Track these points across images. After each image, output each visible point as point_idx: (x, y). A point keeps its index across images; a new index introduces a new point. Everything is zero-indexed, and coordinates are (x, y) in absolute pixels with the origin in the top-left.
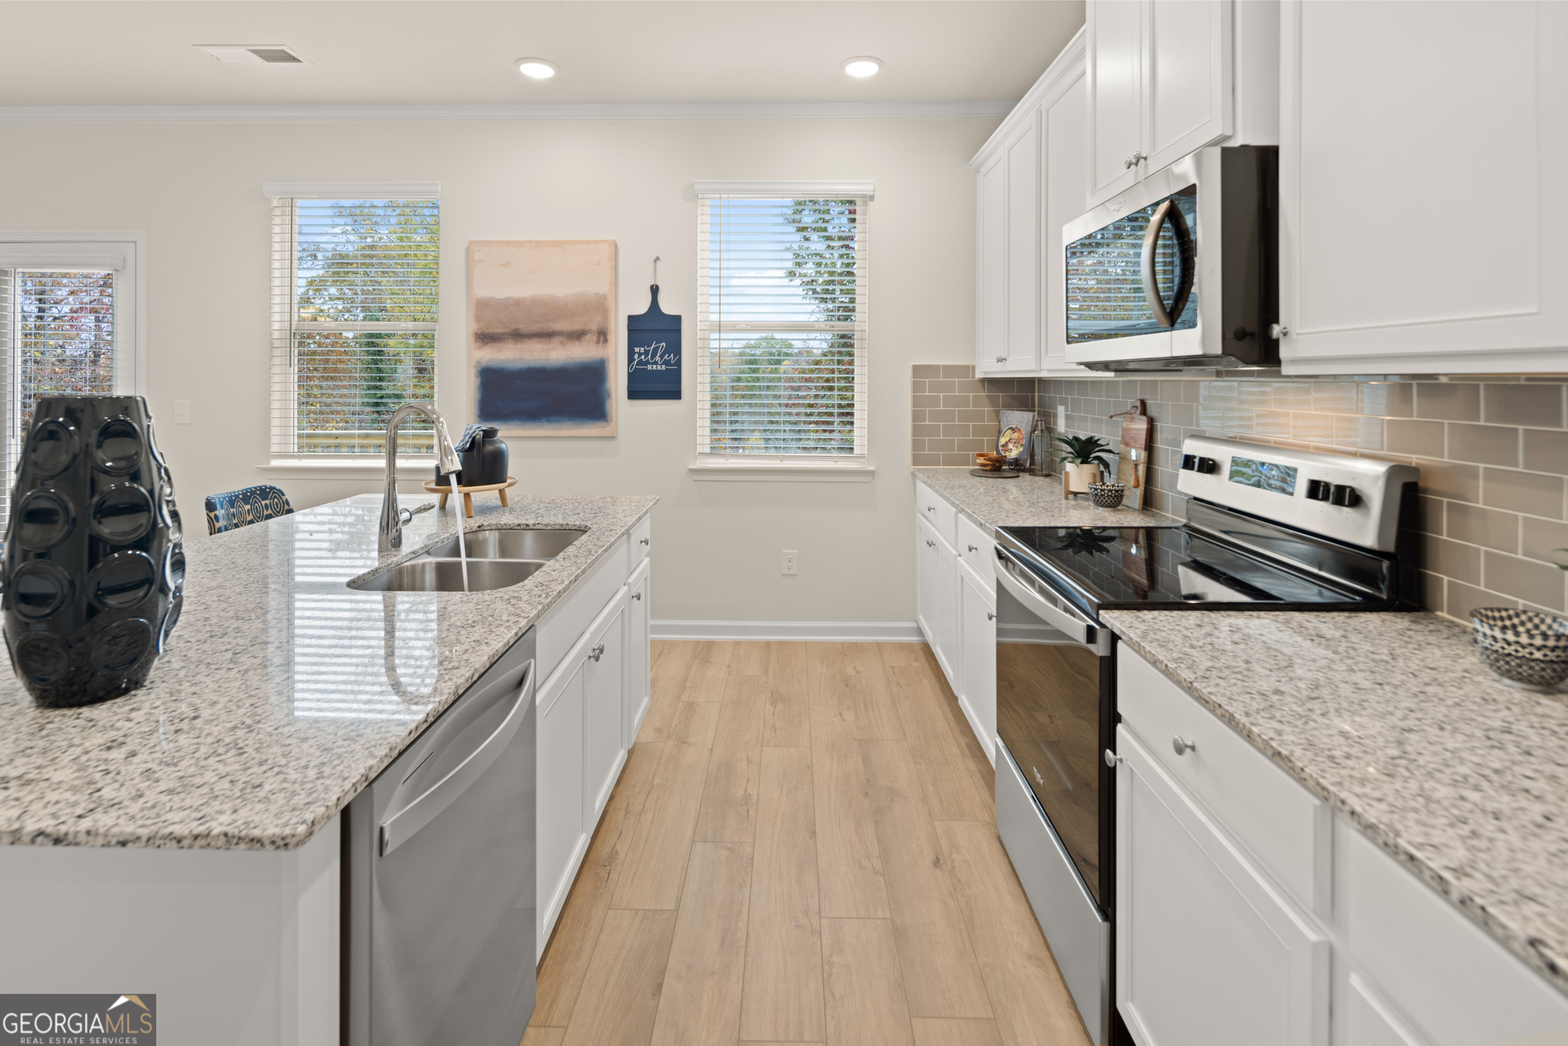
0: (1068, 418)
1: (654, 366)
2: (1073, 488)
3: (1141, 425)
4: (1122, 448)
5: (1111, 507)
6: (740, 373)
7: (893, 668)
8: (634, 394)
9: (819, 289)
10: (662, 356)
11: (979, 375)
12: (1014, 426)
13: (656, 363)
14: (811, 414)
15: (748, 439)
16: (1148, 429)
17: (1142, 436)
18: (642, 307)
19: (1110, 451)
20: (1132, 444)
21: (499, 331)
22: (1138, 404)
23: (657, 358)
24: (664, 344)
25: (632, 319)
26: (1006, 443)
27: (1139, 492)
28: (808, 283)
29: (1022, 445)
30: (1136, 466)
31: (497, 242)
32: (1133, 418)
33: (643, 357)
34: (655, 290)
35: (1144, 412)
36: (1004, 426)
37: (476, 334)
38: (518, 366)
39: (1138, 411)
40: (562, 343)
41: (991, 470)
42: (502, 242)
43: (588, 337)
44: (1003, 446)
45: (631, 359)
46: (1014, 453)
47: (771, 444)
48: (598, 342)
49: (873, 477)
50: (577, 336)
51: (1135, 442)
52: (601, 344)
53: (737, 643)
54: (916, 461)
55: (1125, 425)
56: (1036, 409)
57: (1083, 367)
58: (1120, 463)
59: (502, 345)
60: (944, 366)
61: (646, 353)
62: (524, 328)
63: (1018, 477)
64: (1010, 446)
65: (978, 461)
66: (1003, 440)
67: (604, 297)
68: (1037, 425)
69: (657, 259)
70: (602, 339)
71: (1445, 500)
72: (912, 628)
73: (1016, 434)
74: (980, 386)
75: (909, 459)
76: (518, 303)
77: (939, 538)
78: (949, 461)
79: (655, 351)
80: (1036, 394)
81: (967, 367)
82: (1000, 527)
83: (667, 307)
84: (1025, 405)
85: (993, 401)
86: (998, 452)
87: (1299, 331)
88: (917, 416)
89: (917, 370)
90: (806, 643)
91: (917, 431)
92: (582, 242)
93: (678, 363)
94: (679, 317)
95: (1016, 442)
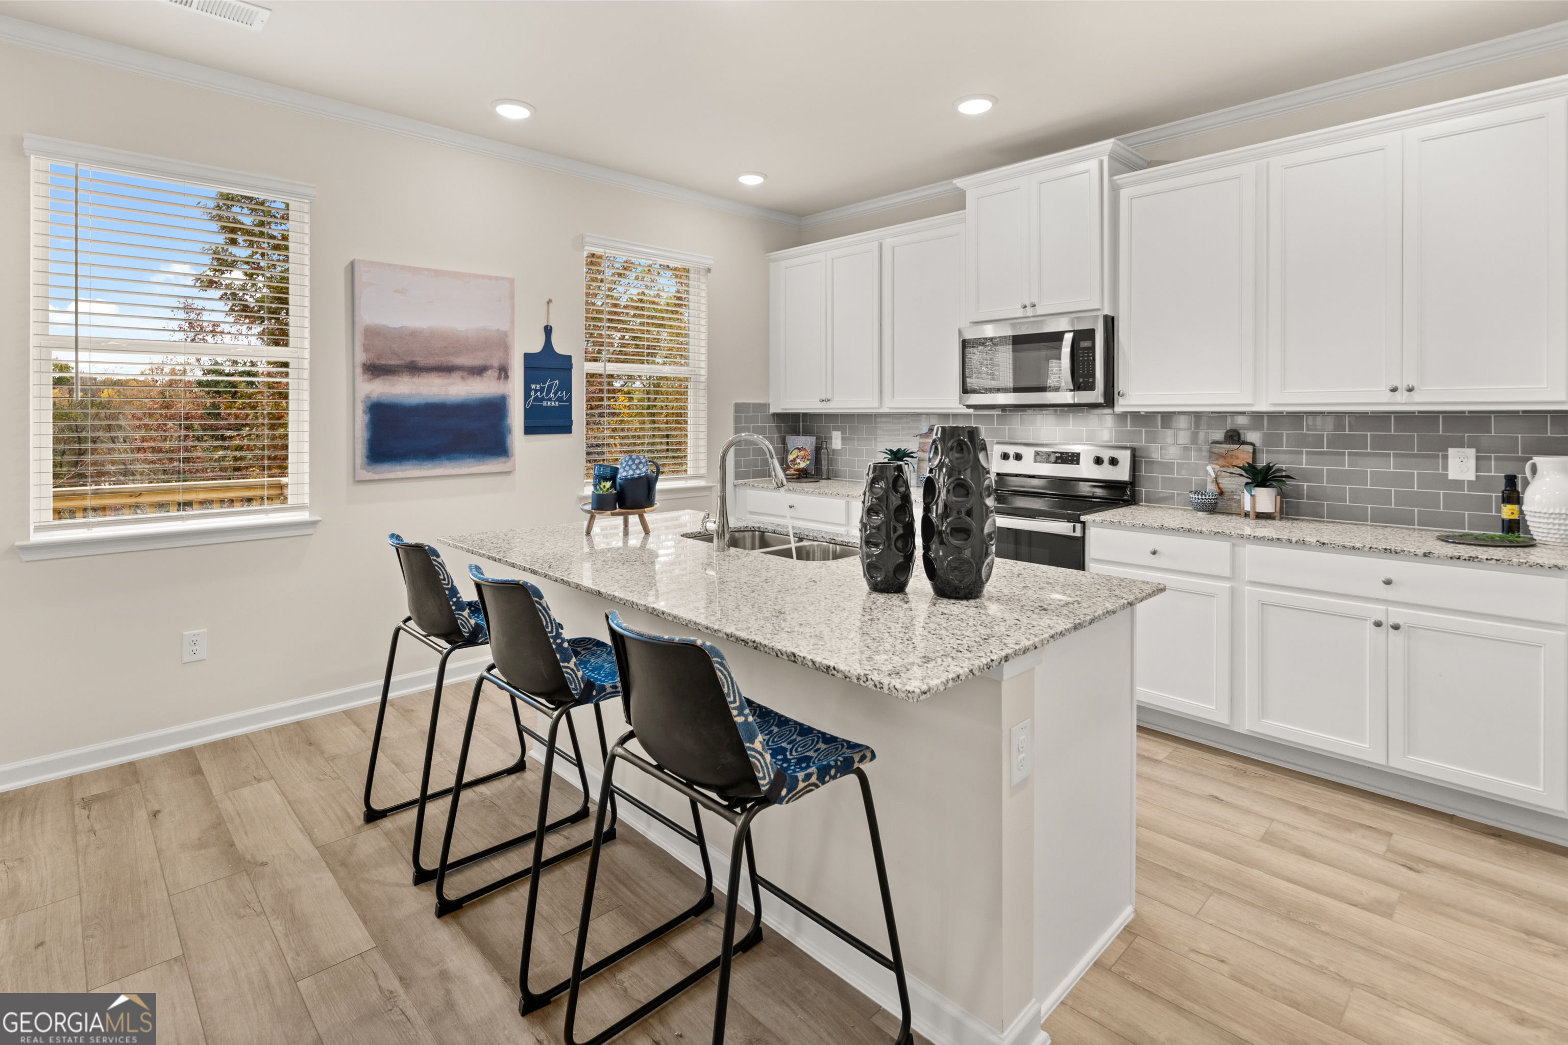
1: (549, 403)
8: (529, 430)
10: (555, 393)
11: (773, 410)
12: (800, 447)
13: (550, 399)
18: (537, 346)
21: (392, 362)
23: (552, 395)
24: (557, 382)
25: (527, 356)
26: (794, 459)
29: (808, 459)
31: (390, 265)
33: (539, 394)
34: (548, 330)
36: (791, 446)
37: (364, 365)
38: (414, 401)
40: (463, 378)
41: (796, 478)
42: (396, 266)
43: (489, 372)
44: (792, 461)
45: (527, 396)
46: (802, 465)
48: (499, 378)
49: (711, 491)
50: (478, 371)
52: (502, 380)
54: (737, 476)
55: (922, 440)
59: (396, 378)
60: (754, 404)
61: (542, 390)
62: (422, 361)
64: (798, 461)
66: (791, 457)
67: (505, 334)
68: (819, 446)
69: (550, 302)
70: (503, 375)
71: (1143, 459)
73: (802, 452)
74: (772, 418)
76: (414, 334)
79: (550, 387)
80: (801, 424)
81: (760, 405)
83: (560, 347)
85: (779, 429)
87: (1129, 392)
89: (737, 406)
91: (737, 454)
92: (483, 277)
93: (570, 400)
94: (570, 357)
95: (803, 458)
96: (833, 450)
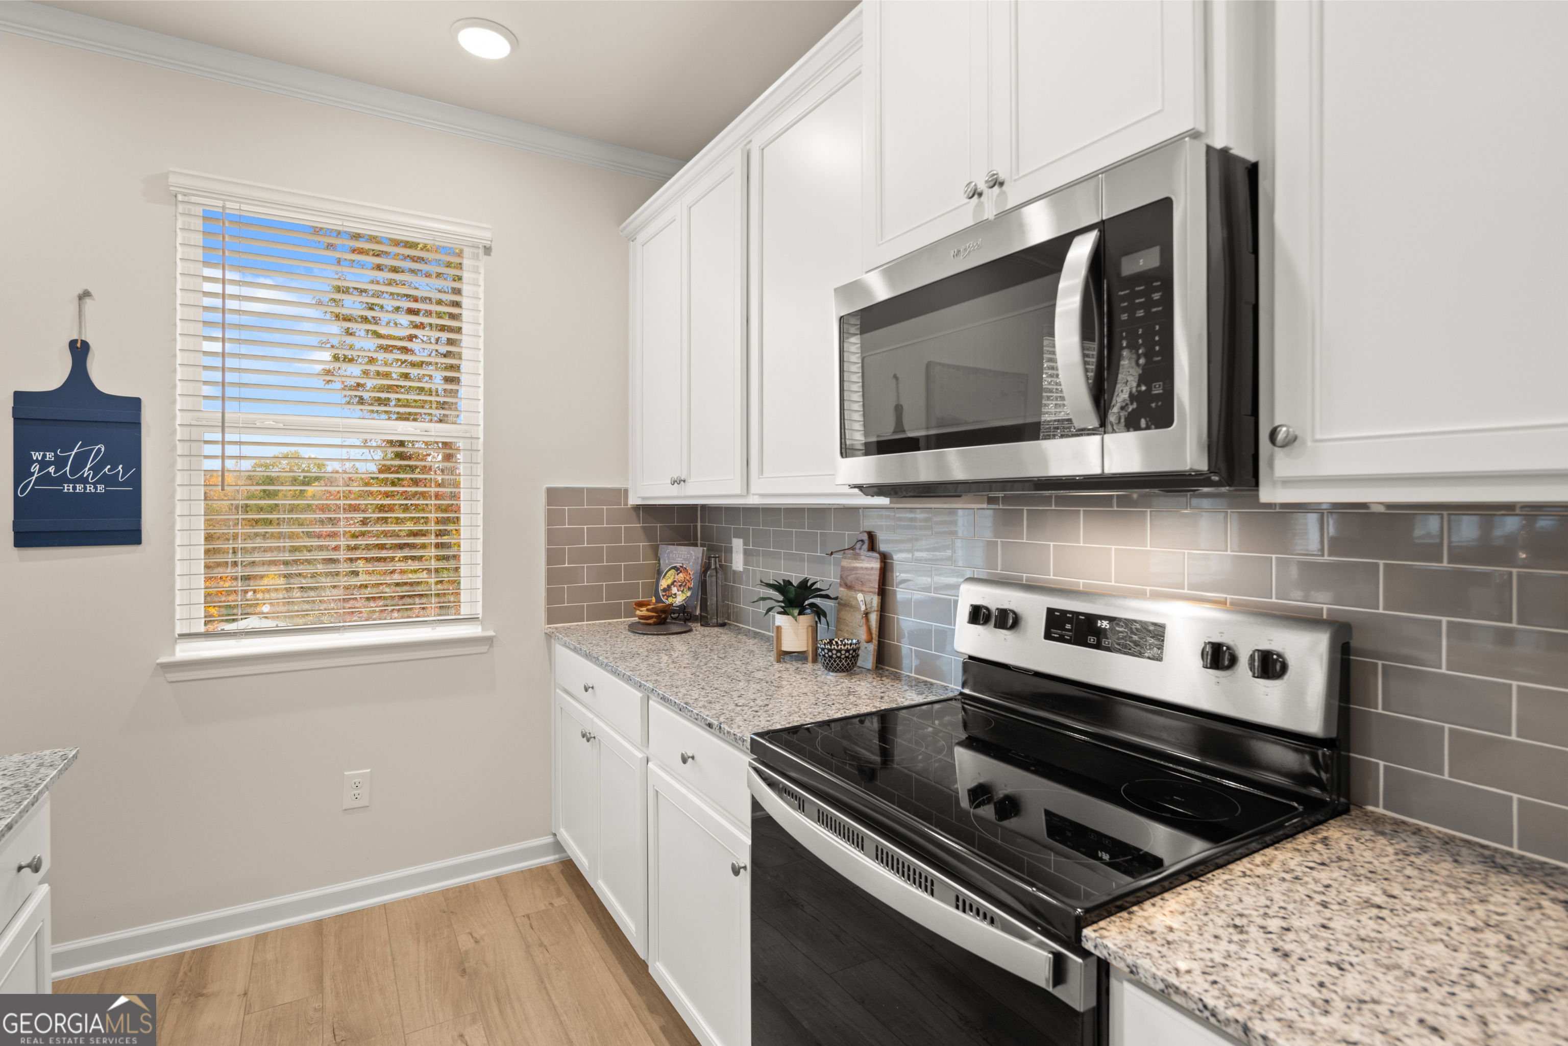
0: (747, 553)
1: (79, 487)
2: (786, 647)
3: (872, 564)
4: (842, 592)
5: (843, 671)
6: (249, 498)
7: (528, 917)
8: (29, 537)
9: (366, 395)
10: (96, 469)
11: (633, 500)
12: (678, 565)
13: (82, 481)
14: (355, 548)
15: (262, 577)
16: (881, 569)
17: (875, 577)
18: (47, 378)
19: (827, 597)
20: (858, 587)
22: (865, 537)
23: (86, 472)
24: (101, 447)
25: (22, 398)
26: (669, 586)
27: (872, 647)
28: (352, 388)
29: (689, 589)
30: (867, 614)
32: (858, 555)
33: (50, 469)
34: (79, 350)
35: (872, 547)
36: (665, 564)
39: (866, 546)
41: (655, 624)
44: (664, 590)
45: (21, 474)
46: (680, 598)
47: (297, 582)
49: (491, 646)
51: (863, 584)
53: (261, 938)
54: (552, 617)
55: (845, 563)
56: (699, 542)
57: (856, 490)
58: (839, 612)
60: (592, 490)
61: (60, 462)
63: (690, 630)
64: (674, 590)
65: (638, 612)
66: (664, 583)
68: (710, 564)
69: (86, 294)
71: (1380, 663)
72: (546, 846)
73: (681, 575)
74: (634, 514)
75: (542, 616)
77: (600, 727)
78: (597, 613)
79: (82, 457)
80: (699, 524)
81: (618, 491)
82: (754, 734)
83: (111, 382)
84: (687, 538)
85: (649, 534)
86: (659, 600)
87: (1318, 436)
88: (552, 557)
89: (552, 493)
90: (385, 907)
91: (552, 577)
93: (136, 481)
94: (136, 403)
95: (682, 585)
96: (735, 572)
